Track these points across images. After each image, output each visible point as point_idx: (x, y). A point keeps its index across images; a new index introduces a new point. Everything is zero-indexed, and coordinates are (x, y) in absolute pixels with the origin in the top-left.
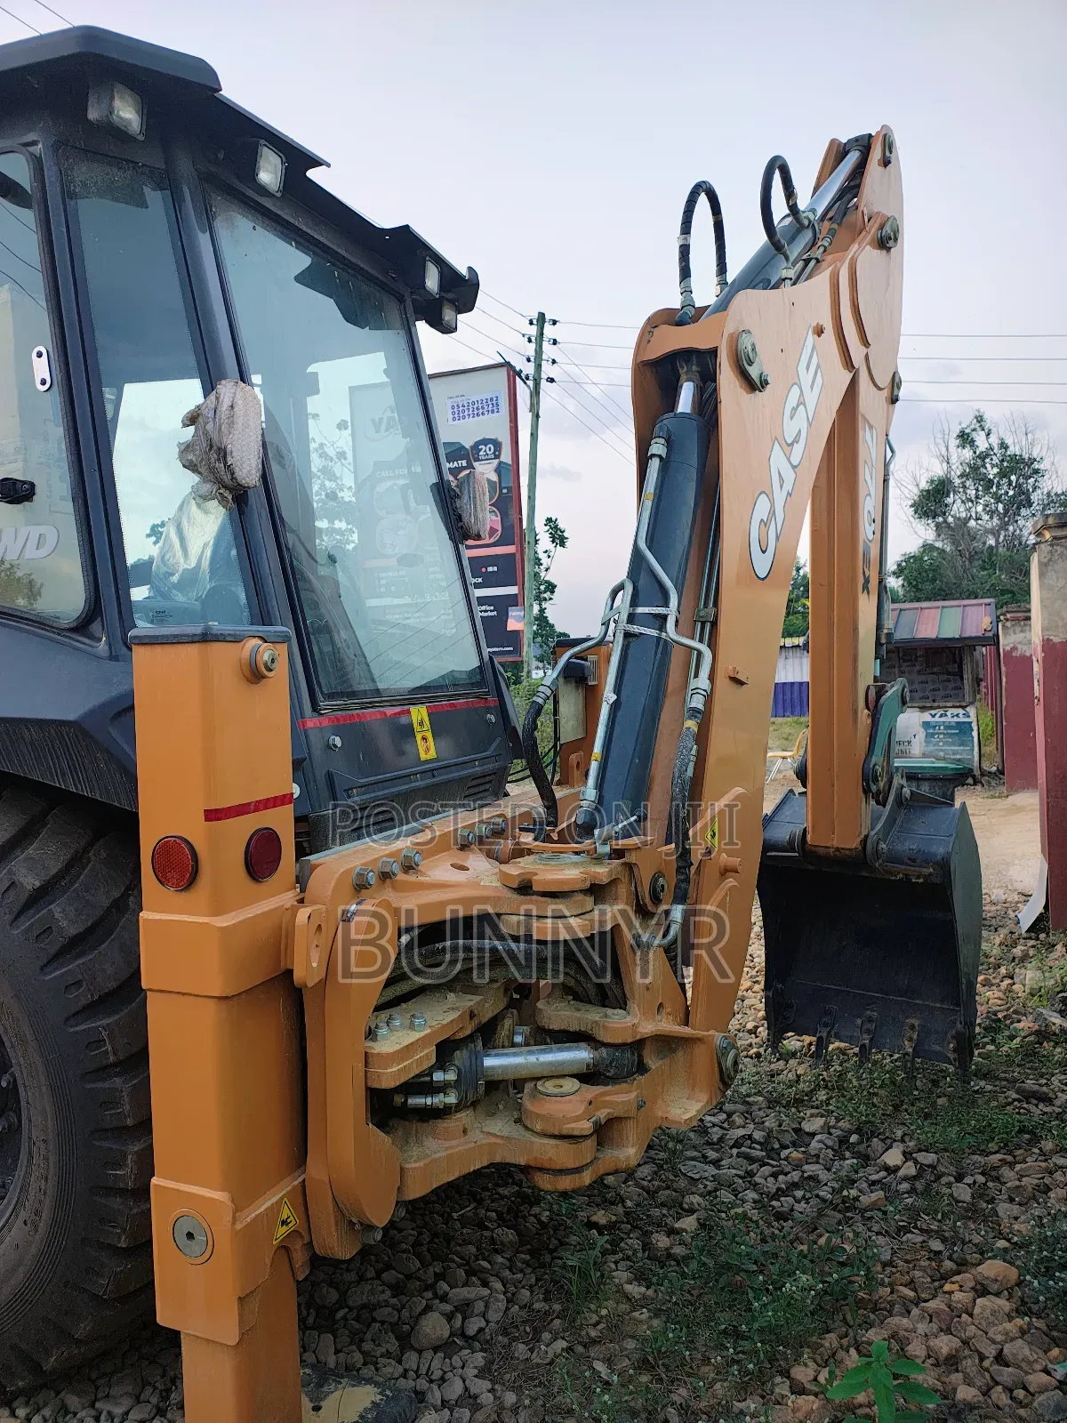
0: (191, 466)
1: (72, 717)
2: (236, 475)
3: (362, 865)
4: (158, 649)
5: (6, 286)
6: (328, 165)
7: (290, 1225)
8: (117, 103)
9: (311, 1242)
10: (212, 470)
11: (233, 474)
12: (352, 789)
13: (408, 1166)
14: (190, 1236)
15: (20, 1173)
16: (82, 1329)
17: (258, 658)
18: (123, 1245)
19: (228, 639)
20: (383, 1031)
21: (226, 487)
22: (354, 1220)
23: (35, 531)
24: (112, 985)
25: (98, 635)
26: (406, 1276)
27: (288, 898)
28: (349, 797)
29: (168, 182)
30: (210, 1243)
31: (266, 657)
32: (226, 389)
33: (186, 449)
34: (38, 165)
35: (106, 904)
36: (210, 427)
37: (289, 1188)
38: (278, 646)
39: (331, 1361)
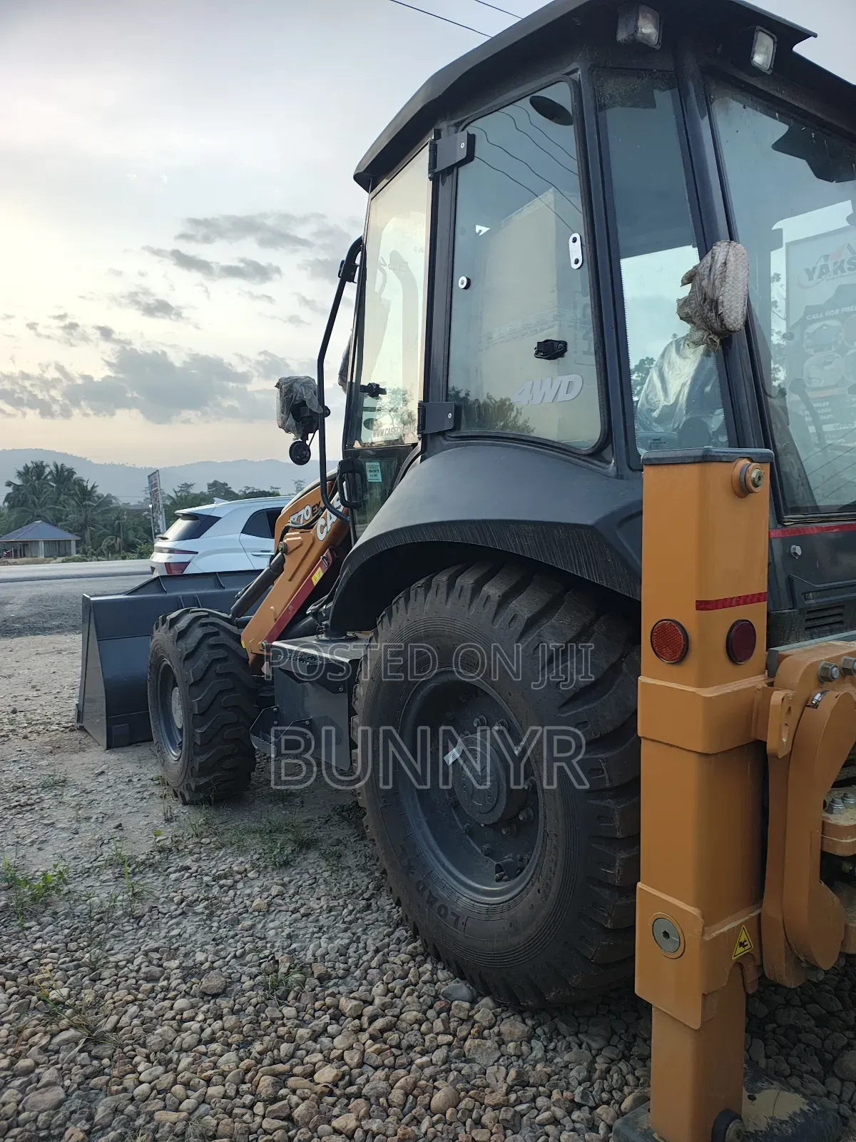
0: (686, 318)
1: (589, 522)
2: (725, 322)
3: (828, 660)
4: (665, 469)
5: (551, 190)
6: (815, 36)
7: (747, 948)
8: (640, 22)
9: (762, 966)
10: (705, 320)
11: (722, 321)
12: (808, 593)
13: (851, 924)
14: (666, 935)
15: (536, 853)
16: (575, 980)
17: (748, 475)
18: (608, 926)
19: (724, 460)
20: (839, 806)
21: (715, 333)
22: (802, 959)
23: (566, 379)
24: (610, 728)
25: (608, 459)
26: (828, 1012)
27: (759, 681)
28: (806, 599)
29: (676, 82)
30: (682, 946)
31: (754, 475)
32: (721, 250)
33: (683, 304)
34: (577, 87)
35: (606, 666)
36: (705, 283)
37: (747, 918)
38: (763, 465)
39: (763, 1063)
